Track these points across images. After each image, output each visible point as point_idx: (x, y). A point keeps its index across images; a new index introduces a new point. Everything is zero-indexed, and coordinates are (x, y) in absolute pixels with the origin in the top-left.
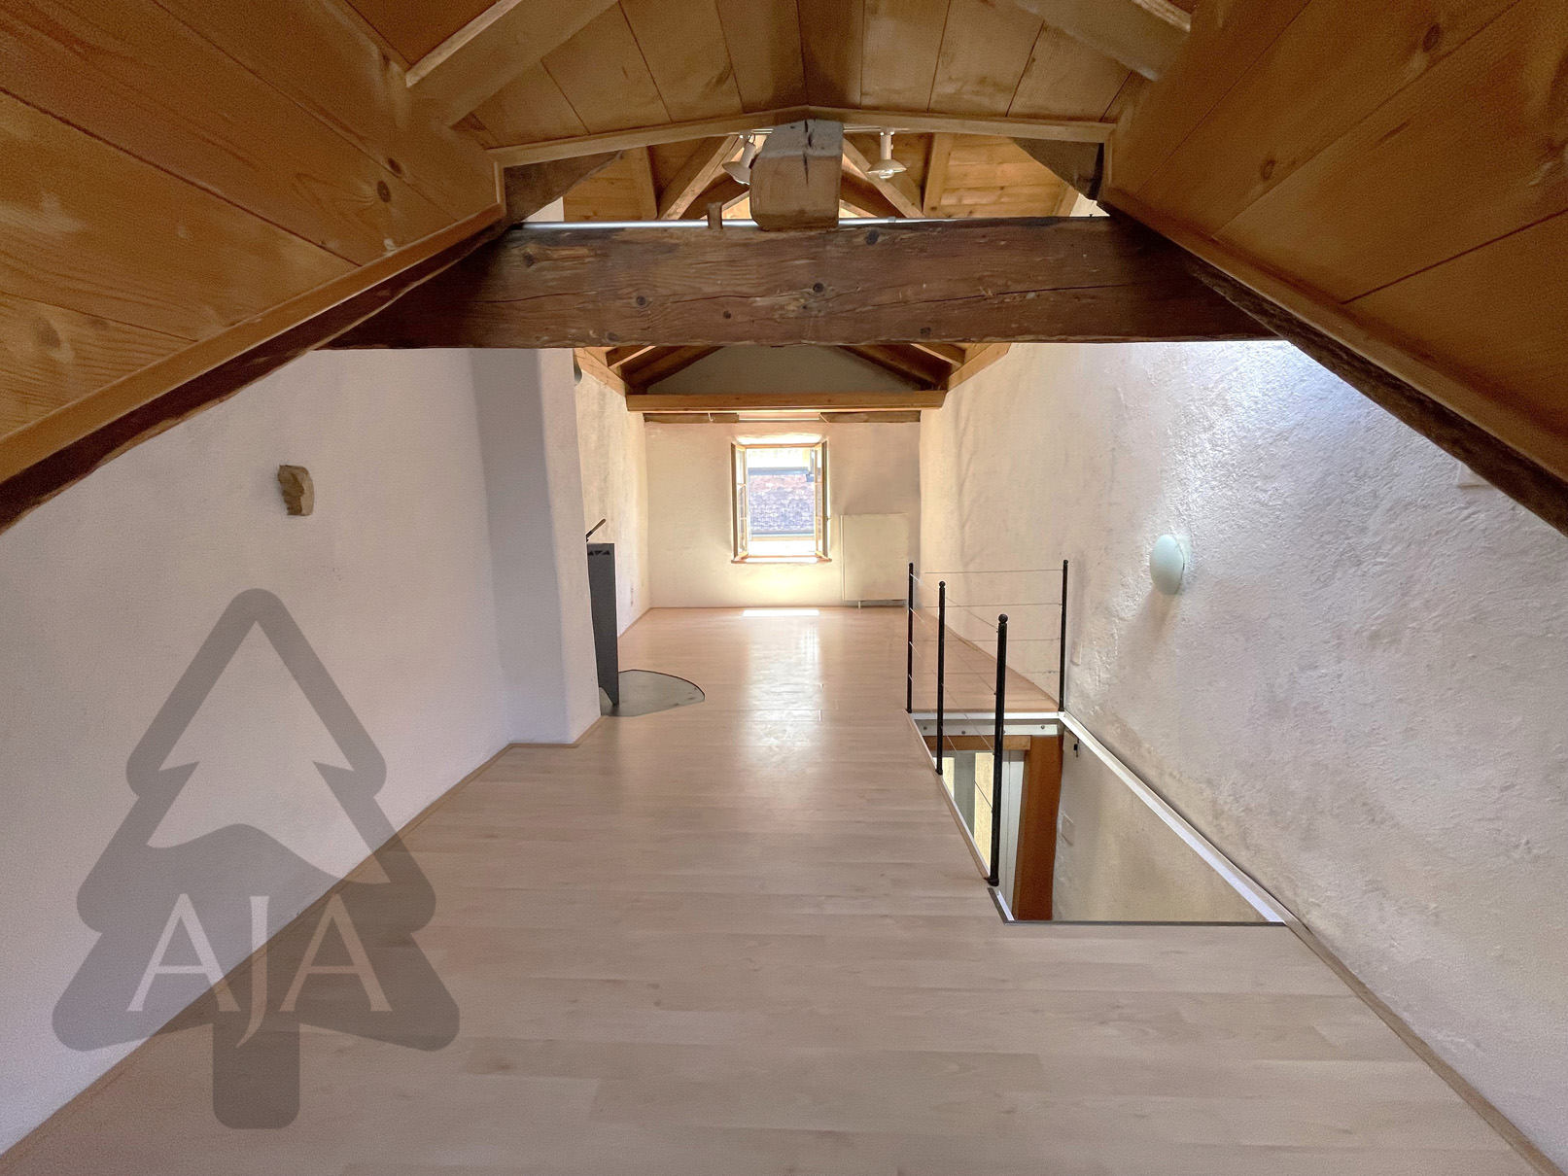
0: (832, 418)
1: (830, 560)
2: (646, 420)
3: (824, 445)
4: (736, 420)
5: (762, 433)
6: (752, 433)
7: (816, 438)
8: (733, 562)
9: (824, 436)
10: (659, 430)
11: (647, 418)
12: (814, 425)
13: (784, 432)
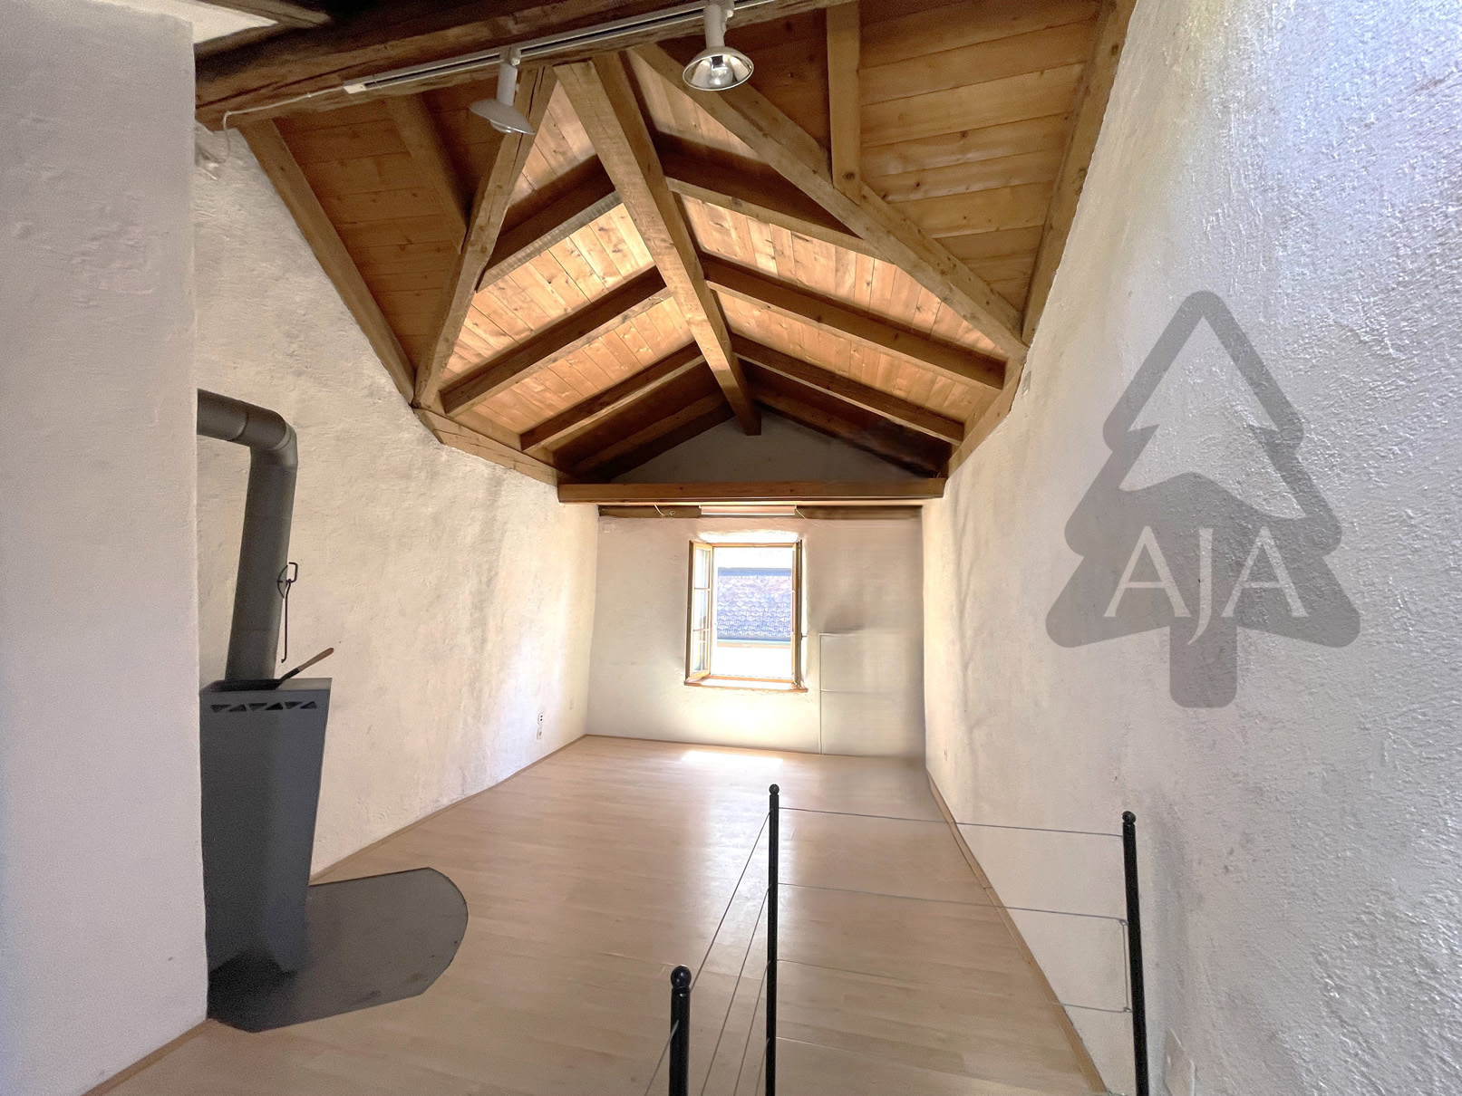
0: (810, 512)
1: (806, 690)
2: (601, 514)
3: (799, 545)
4: (695, 513)
5: (727, 530)
6: (716, 530)
7: (792, 537)
8: (686, 683)
9: (801, 534)
10: (614, 526)
11: (603, 511)
12: (789, 521)
13: (754, 528)
